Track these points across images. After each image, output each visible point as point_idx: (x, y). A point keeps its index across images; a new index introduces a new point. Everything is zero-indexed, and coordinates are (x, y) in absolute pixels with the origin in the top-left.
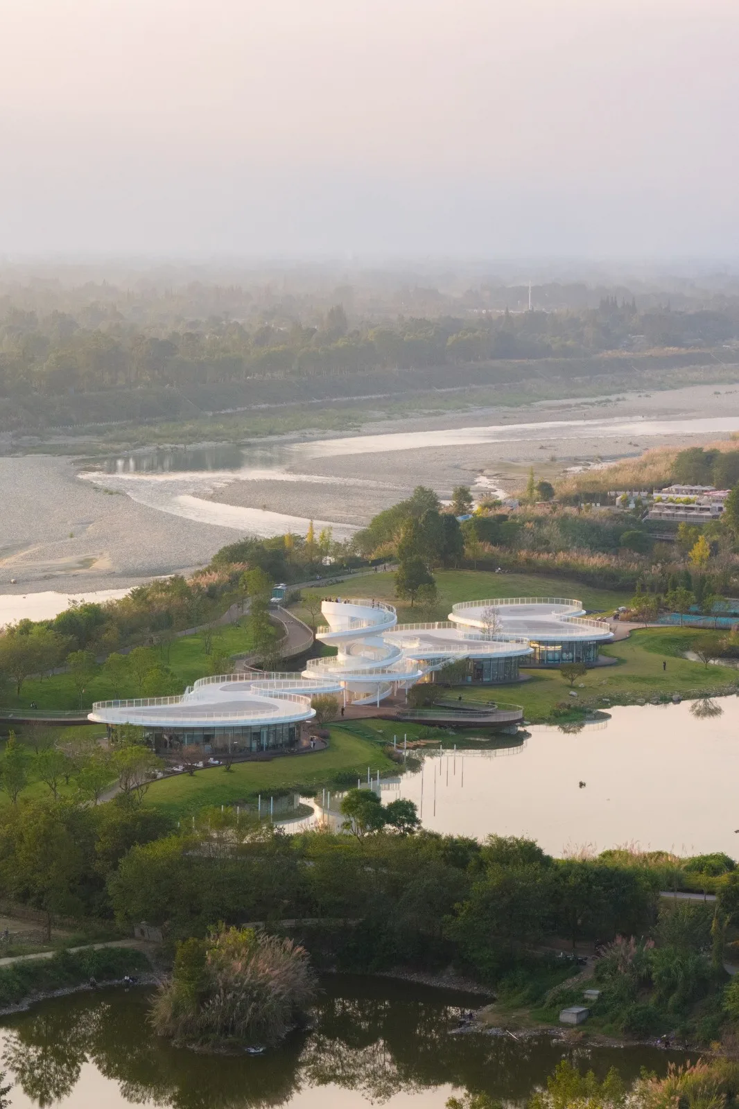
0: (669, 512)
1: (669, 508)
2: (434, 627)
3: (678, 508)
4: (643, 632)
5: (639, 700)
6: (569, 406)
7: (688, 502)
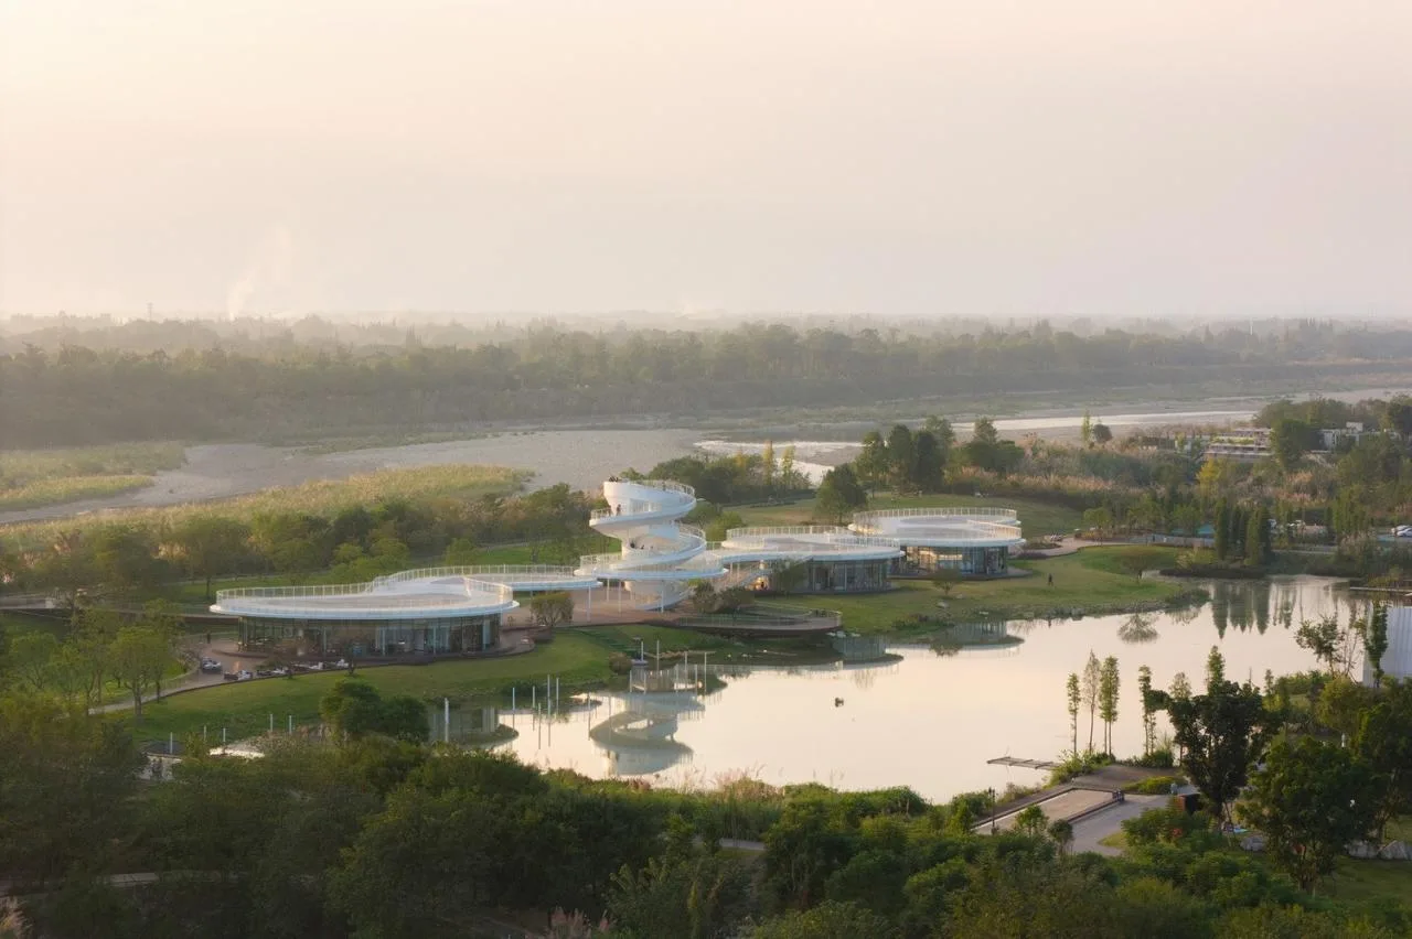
0: (1226, 452)
1: (1225, 448)
2: (807, 532)
3: (1236, 448)
4: (1095, 550)
5: (1026, 615)
6: (1239, 401)
7: (1246, 442)
